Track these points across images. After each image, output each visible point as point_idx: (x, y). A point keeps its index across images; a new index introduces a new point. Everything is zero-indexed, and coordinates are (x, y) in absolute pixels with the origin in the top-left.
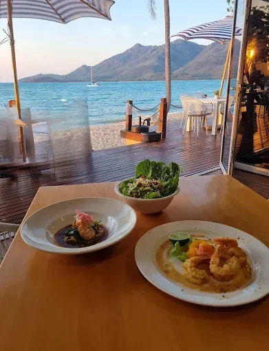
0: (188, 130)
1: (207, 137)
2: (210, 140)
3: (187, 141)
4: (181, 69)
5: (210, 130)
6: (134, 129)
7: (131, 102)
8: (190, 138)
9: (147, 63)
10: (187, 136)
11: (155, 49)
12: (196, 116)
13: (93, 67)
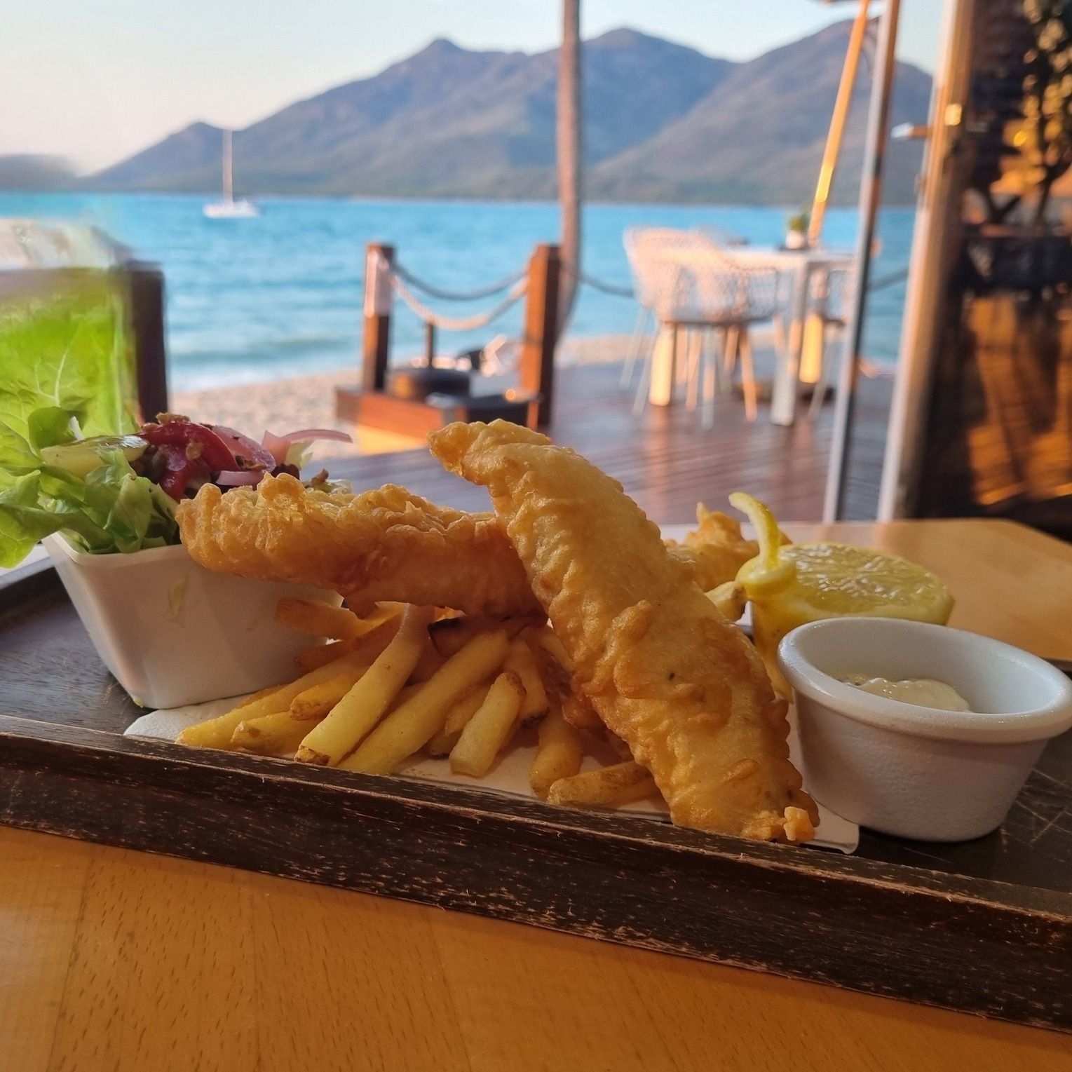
0: (660, 394)
1: (750, 427)
2: (762, 442)
3: (654, 446)
4: (629, 156)
5: (765, 399)
6: (399, 385)
7: (387, 252)
8: (670, 430)
9: (478, 124)
10: (656, 421)
11: (515, 63)
12: (701, 324)
13: (236, 134)
